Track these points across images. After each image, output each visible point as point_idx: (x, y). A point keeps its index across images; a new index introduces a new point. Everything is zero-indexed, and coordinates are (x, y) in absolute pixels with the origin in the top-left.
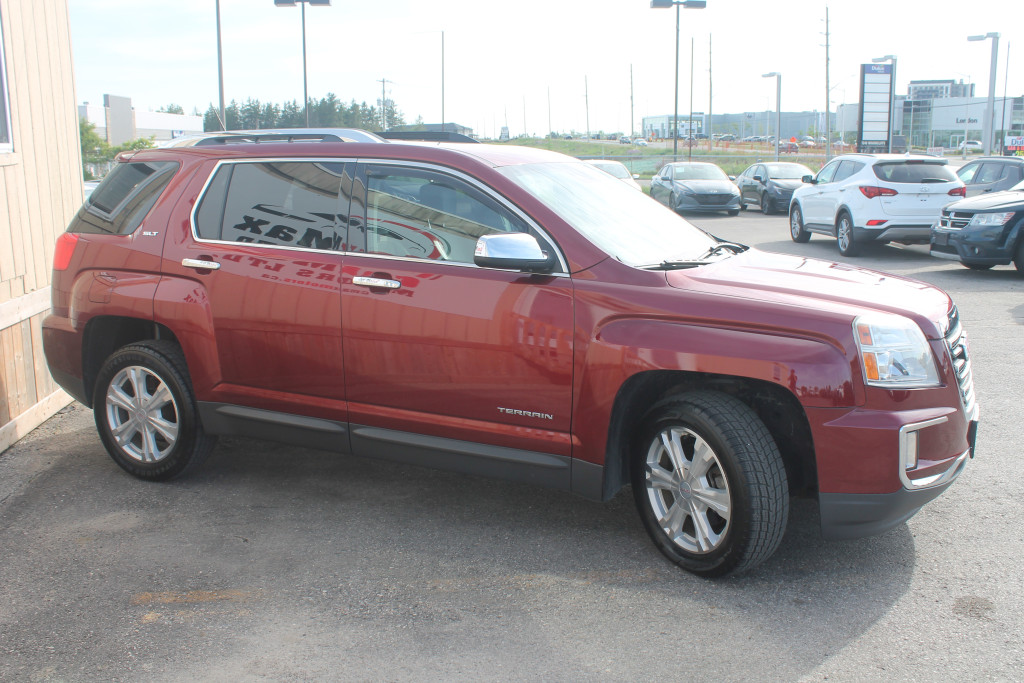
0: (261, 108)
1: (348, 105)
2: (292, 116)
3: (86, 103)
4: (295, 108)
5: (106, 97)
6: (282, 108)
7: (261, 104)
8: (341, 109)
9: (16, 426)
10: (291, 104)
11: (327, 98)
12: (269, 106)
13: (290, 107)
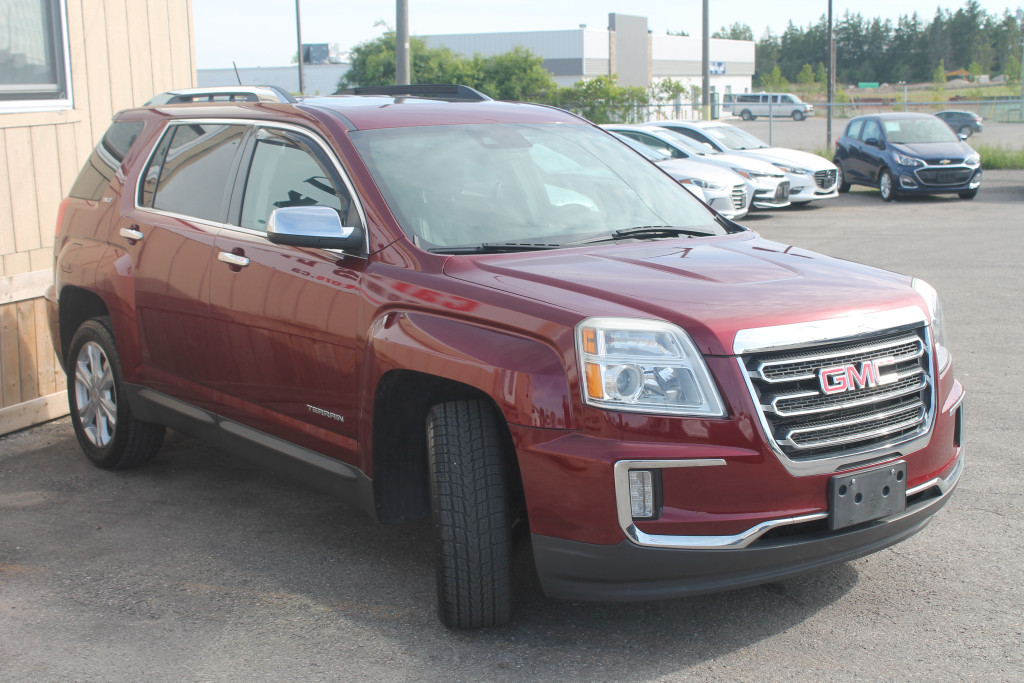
0: (864, 26)
1: (999, 19)
2: (910, 36)
3: (582, 26)
4: (914, 25)
5: (612, 17)
6: (895, 25)
7: (865, 20)
8: (988, 24)
9: (46, 404)
10: (910, 18)
11: (965, 8)
12: (877, 23)
13: (907, 25)
